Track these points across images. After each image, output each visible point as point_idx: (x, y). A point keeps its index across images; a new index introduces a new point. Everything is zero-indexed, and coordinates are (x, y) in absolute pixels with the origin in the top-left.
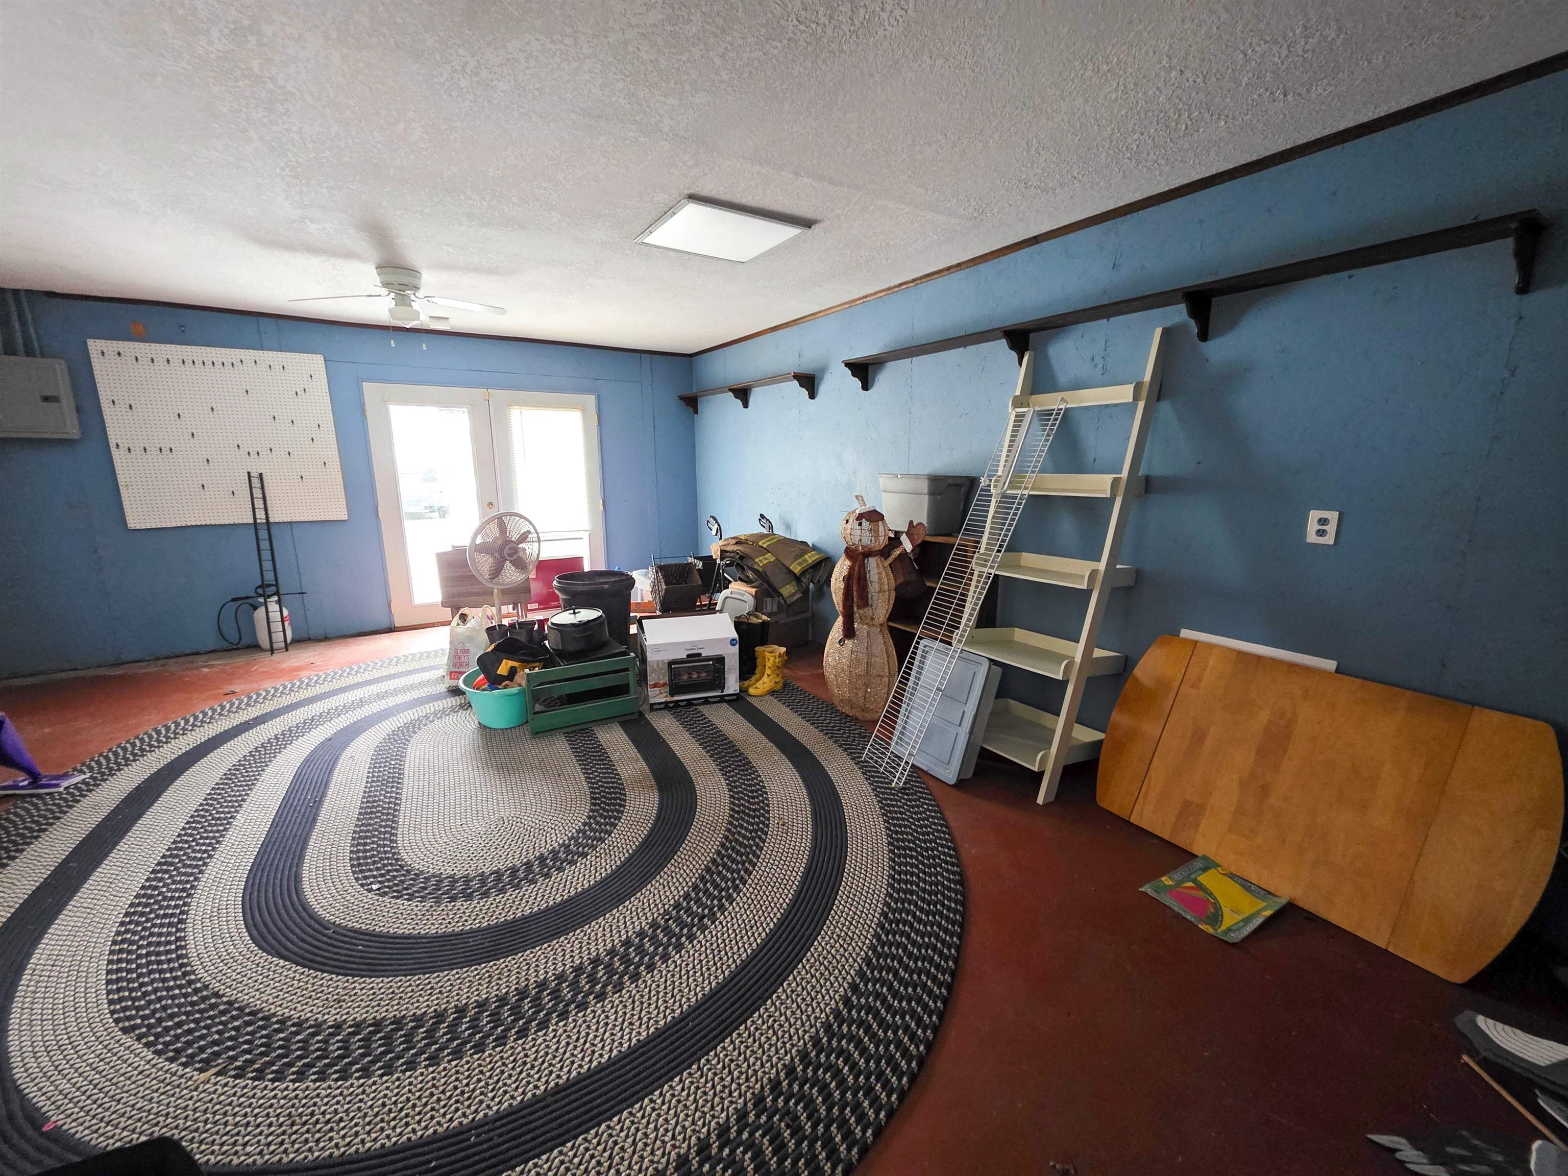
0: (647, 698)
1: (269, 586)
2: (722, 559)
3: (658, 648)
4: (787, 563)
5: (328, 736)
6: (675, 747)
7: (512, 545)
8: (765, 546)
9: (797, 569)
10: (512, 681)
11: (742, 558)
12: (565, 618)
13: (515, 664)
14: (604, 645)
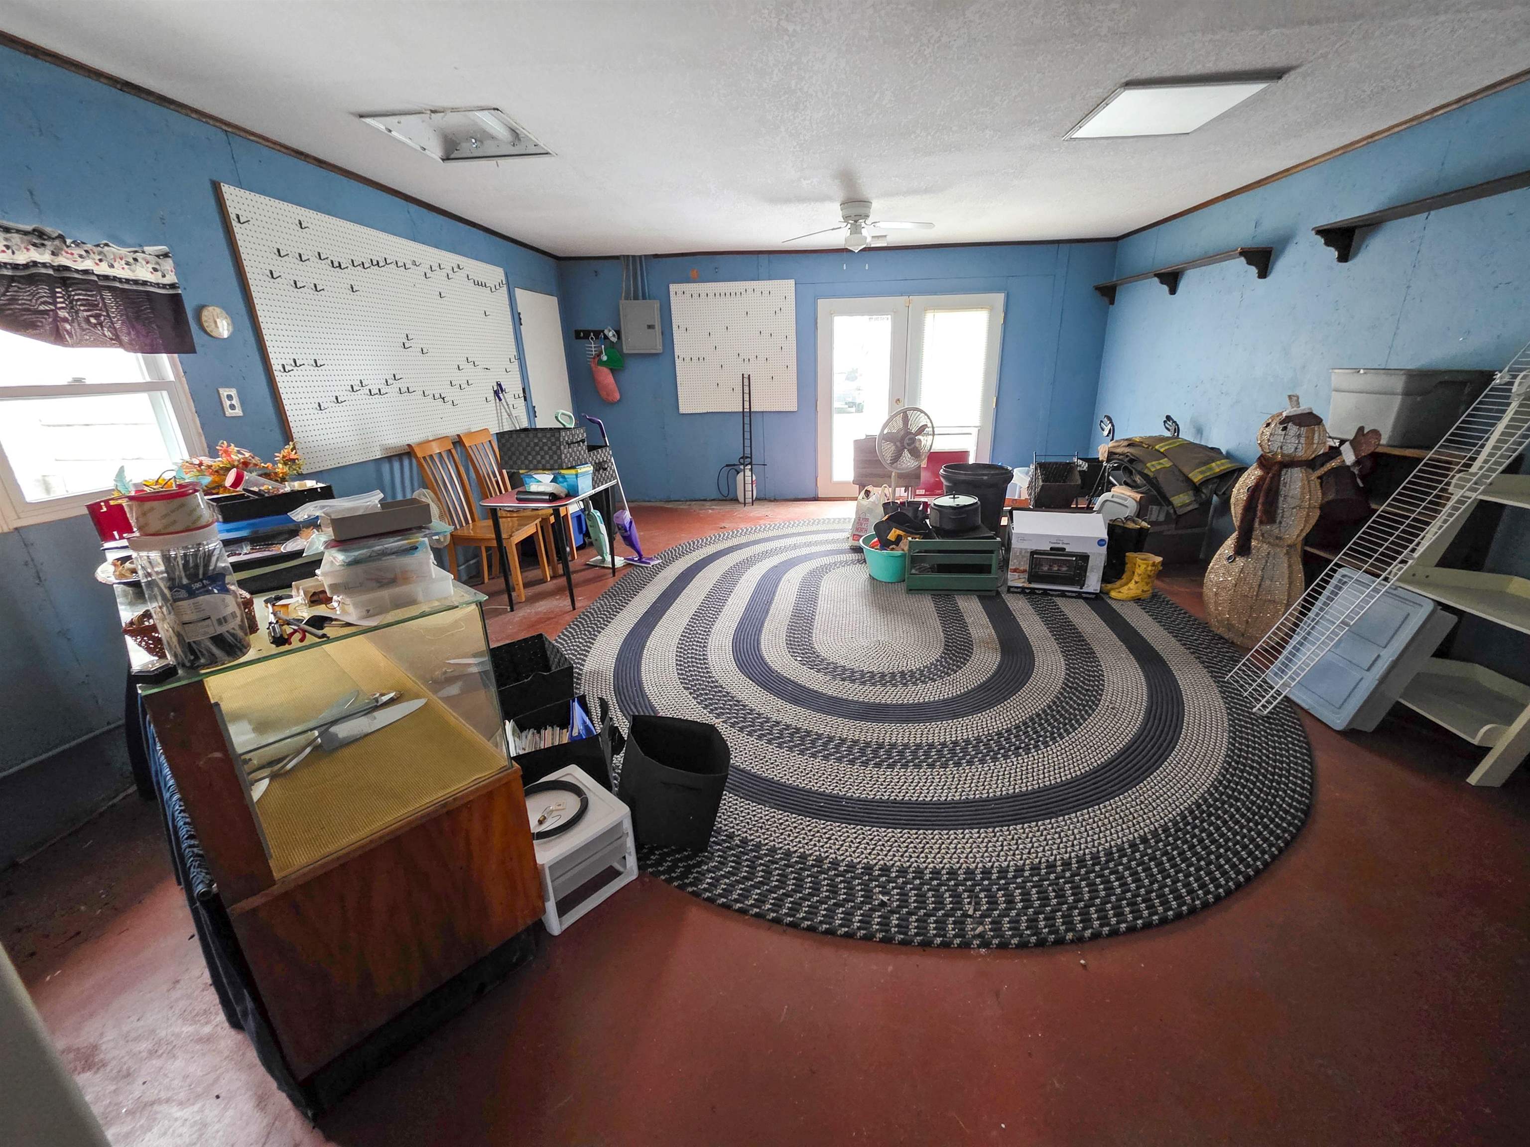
0: (1006, 580)
1: (747, 457)
2: (1108, 461)
3: (1023, 537)
4: (1185, 470)
5: (775, 564)
6: (1024, 625)
7: (912, 436)
8: (1162, 450)
9: (1197, 477)
10: (897, 545)
11: (1131, 461)
12: (946, 501)
13: (901, 533)
14: (975, 528)
